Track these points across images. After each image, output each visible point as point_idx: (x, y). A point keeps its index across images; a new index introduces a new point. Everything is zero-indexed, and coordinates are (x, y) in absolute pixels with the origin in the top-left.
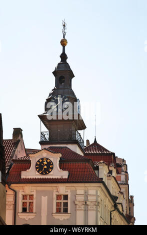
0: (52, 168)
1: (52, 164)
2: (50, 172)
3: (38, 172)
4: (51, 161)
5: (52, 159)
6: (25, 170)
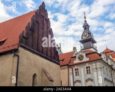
0: (83, 58)
3: (79, 60)
4: (83, 55)
6: (75, 60)
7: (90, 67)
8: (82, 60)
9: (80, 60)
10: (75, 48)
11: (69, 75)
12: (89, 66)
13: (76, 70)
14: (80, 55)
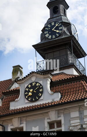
0: (42, 93)
1: (42, 88)
2: (40, 97)
3: (27, 99)
4: (41, 85)
5: (41, 82)
7: (63, 122)
8: (36, 100)
9: (32, 101)
12: (59, 119)
14: (31, 84)
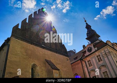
1: (91, 48)
8: (91, 52)
10: (84, 46)
11: (83, 68)
12: (99, 54)
13: (88, 62)
14: (88, 48)
